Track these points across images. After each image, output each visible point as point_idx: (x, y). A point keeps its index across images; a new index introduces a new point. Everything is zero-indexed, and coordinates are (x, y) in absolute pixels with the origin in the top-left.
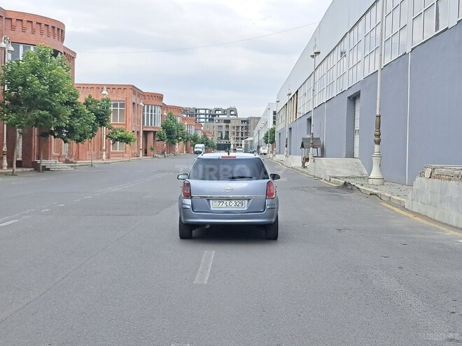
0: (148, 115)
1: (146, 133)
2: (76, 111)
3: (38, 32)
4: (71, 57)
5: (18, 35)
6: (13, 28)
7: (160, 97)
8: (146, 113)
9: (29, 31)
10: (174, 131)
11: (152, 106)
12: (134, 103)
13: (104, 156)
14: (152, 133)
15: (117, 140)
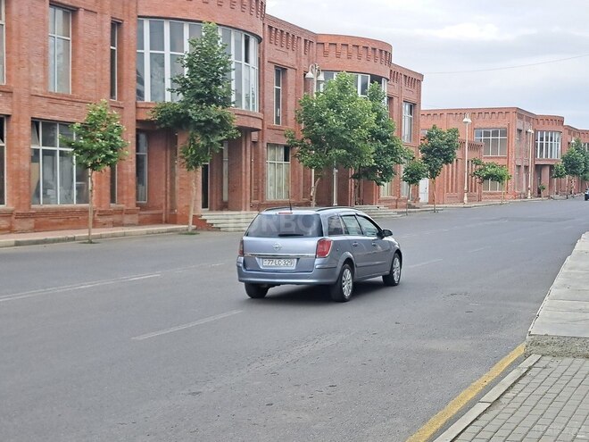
0: (542, 145)
1: (539, 168)
2: (392, 147)
3: (355, 56)
4: (414, 81)
5: (332, 62)
6: (326, 54)
7: (560, 120)
8: (539, 142)
9: (344, 56)
10: (579, 164)
11: (547, 132)
12: (520, 131)
13: (466, 199)
14: (548, 168)
15: (487, 178)
